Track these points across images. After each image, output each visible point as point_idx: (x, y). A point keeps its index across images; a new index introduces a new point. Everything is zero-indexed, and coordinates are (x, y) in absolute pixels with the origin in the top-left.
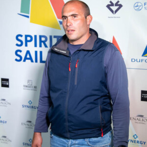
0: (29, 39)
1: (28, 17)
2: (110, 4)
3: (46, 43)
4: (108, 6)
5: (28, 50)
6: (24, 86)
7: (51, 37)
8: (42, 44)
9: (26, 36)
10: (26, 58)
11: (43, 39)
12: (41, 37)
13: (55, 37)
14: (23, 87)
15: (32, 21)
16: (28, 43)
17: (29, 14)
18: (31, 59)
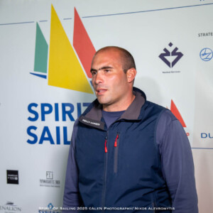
0: (47, 109)
1: (45, 77)
2: (164, 52)
3: (72, 114)
4: (162, 56)
5: (46, 125)
6: (41, 181)
7: (79, 105)
8: (67, 115)
9: (43, 105)
10: (43, 139)
11: (68, 109)
12: (64, 105)
13: (85, 105)
14: (39, 183)
15: (51, 83)
16: (46, 116)
17: (46, 72)
18: (50, 139)
